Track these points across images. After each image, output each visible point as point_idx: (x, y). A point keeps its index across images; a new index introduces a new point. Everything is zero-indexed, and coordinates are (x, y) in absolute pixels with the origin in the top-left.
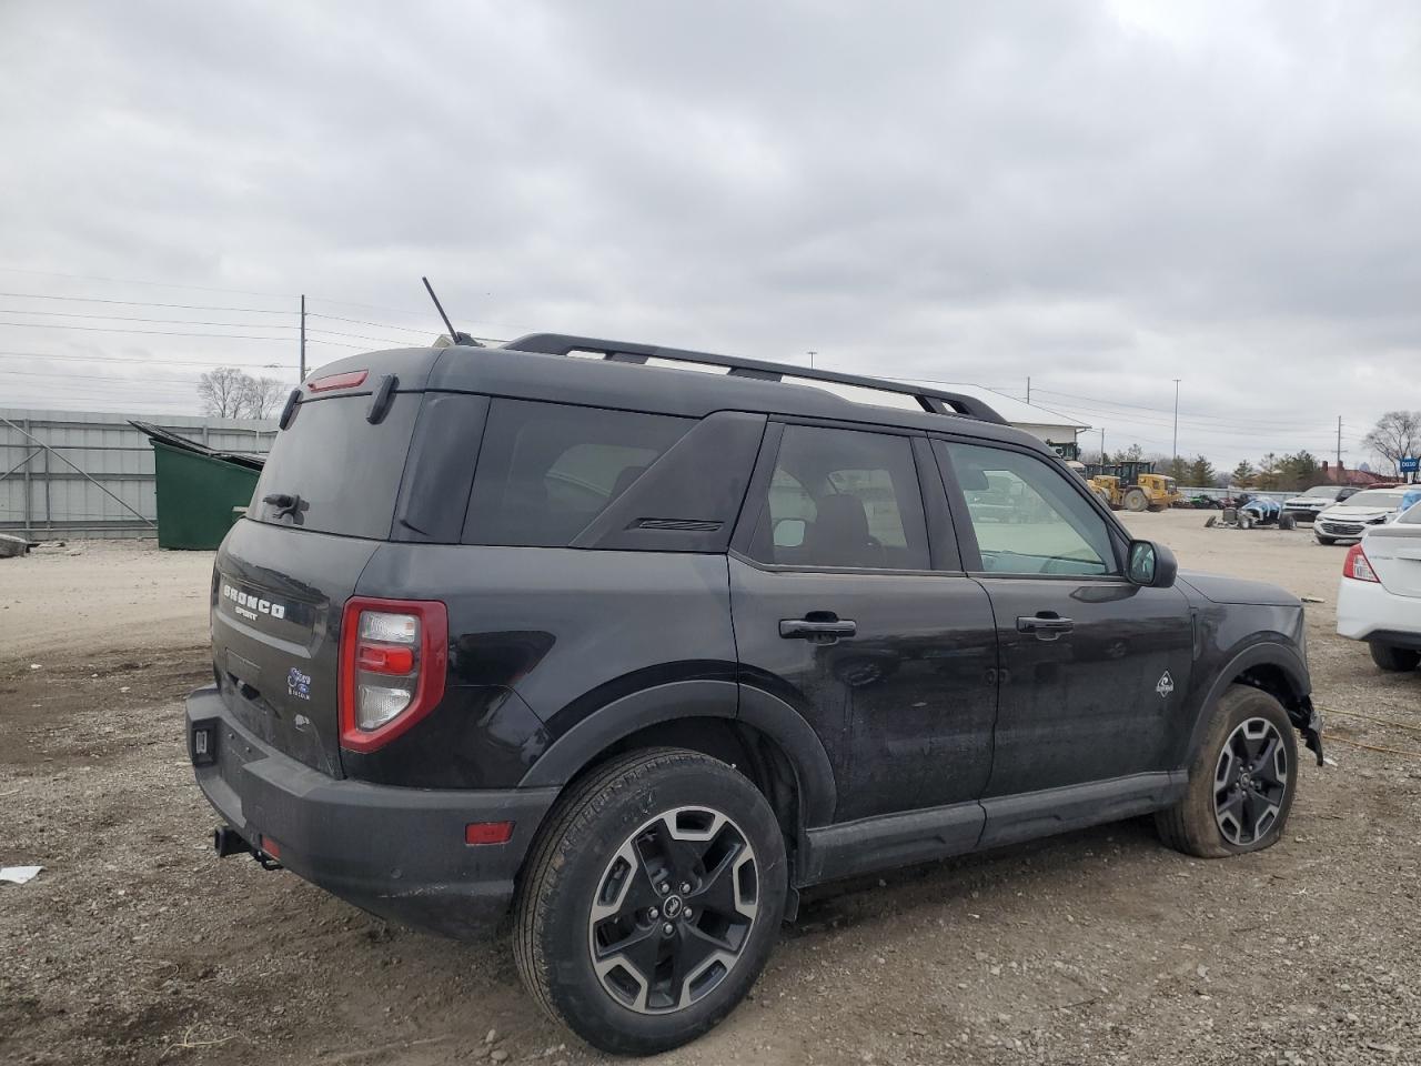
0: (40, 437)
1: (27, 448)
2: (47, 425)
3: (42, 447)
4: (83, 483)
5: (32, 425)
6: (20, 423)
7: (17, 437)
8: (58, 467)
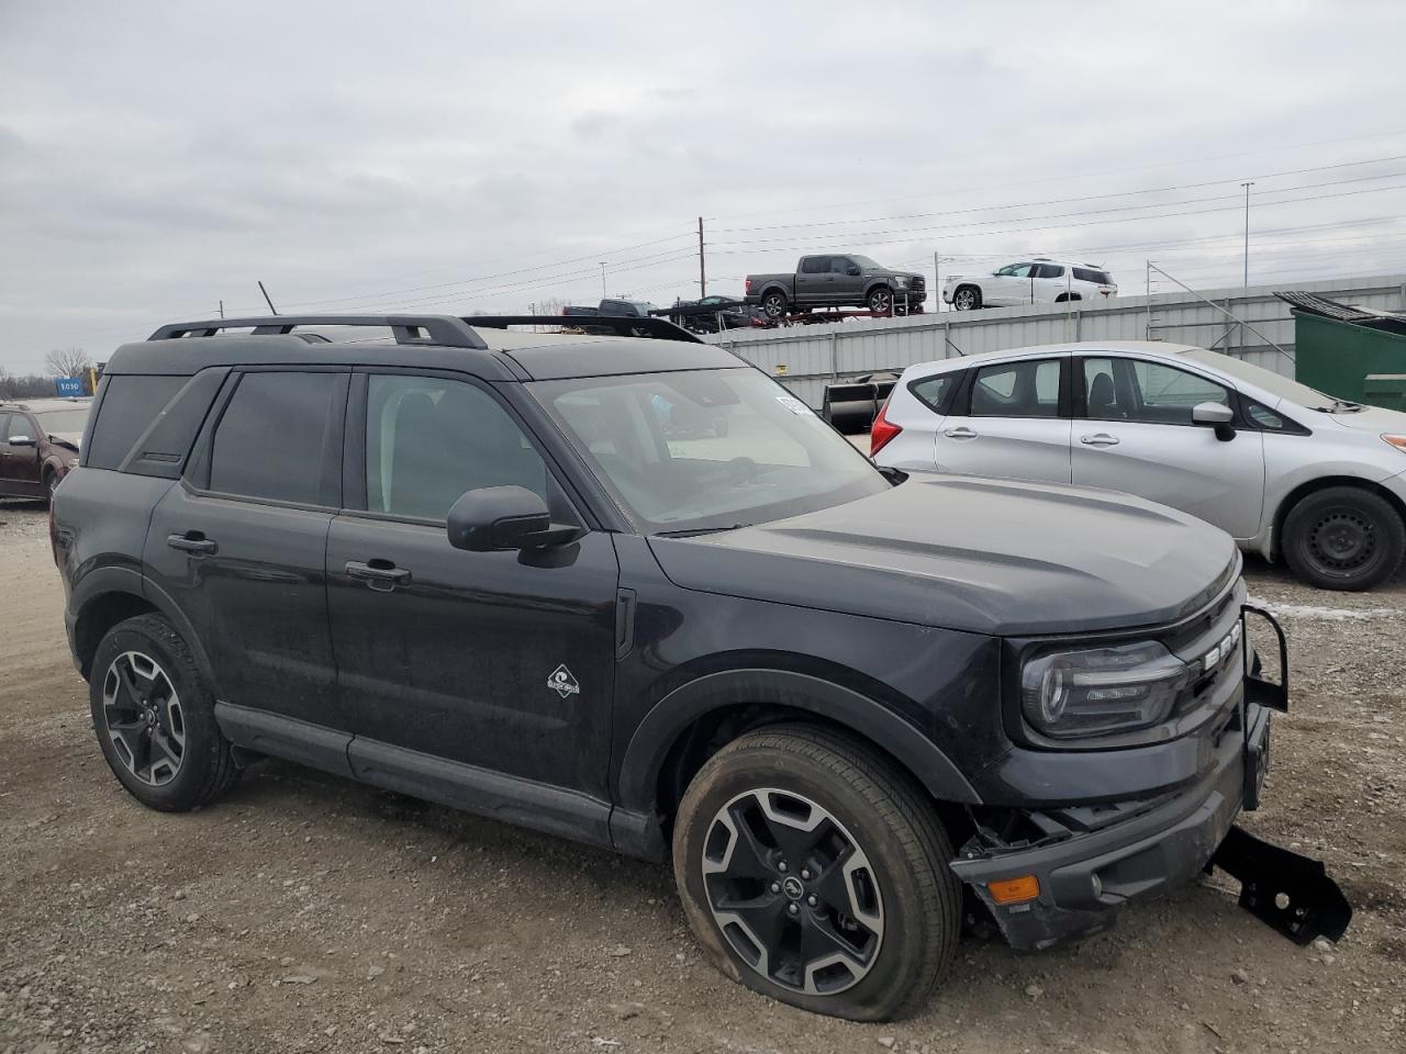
0: (1239, 314)
1: (1227, 324)
2: (1245, 301)
3: (1238, 323)
4: (1275, 354)
5: (1231, 302)
6: (1220, 302)
7: (1219, 314)
8: (1253, 341)
